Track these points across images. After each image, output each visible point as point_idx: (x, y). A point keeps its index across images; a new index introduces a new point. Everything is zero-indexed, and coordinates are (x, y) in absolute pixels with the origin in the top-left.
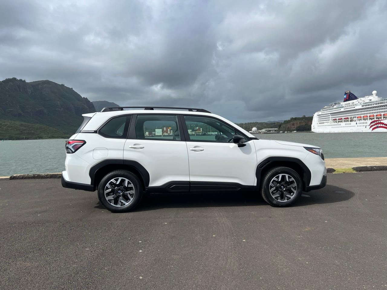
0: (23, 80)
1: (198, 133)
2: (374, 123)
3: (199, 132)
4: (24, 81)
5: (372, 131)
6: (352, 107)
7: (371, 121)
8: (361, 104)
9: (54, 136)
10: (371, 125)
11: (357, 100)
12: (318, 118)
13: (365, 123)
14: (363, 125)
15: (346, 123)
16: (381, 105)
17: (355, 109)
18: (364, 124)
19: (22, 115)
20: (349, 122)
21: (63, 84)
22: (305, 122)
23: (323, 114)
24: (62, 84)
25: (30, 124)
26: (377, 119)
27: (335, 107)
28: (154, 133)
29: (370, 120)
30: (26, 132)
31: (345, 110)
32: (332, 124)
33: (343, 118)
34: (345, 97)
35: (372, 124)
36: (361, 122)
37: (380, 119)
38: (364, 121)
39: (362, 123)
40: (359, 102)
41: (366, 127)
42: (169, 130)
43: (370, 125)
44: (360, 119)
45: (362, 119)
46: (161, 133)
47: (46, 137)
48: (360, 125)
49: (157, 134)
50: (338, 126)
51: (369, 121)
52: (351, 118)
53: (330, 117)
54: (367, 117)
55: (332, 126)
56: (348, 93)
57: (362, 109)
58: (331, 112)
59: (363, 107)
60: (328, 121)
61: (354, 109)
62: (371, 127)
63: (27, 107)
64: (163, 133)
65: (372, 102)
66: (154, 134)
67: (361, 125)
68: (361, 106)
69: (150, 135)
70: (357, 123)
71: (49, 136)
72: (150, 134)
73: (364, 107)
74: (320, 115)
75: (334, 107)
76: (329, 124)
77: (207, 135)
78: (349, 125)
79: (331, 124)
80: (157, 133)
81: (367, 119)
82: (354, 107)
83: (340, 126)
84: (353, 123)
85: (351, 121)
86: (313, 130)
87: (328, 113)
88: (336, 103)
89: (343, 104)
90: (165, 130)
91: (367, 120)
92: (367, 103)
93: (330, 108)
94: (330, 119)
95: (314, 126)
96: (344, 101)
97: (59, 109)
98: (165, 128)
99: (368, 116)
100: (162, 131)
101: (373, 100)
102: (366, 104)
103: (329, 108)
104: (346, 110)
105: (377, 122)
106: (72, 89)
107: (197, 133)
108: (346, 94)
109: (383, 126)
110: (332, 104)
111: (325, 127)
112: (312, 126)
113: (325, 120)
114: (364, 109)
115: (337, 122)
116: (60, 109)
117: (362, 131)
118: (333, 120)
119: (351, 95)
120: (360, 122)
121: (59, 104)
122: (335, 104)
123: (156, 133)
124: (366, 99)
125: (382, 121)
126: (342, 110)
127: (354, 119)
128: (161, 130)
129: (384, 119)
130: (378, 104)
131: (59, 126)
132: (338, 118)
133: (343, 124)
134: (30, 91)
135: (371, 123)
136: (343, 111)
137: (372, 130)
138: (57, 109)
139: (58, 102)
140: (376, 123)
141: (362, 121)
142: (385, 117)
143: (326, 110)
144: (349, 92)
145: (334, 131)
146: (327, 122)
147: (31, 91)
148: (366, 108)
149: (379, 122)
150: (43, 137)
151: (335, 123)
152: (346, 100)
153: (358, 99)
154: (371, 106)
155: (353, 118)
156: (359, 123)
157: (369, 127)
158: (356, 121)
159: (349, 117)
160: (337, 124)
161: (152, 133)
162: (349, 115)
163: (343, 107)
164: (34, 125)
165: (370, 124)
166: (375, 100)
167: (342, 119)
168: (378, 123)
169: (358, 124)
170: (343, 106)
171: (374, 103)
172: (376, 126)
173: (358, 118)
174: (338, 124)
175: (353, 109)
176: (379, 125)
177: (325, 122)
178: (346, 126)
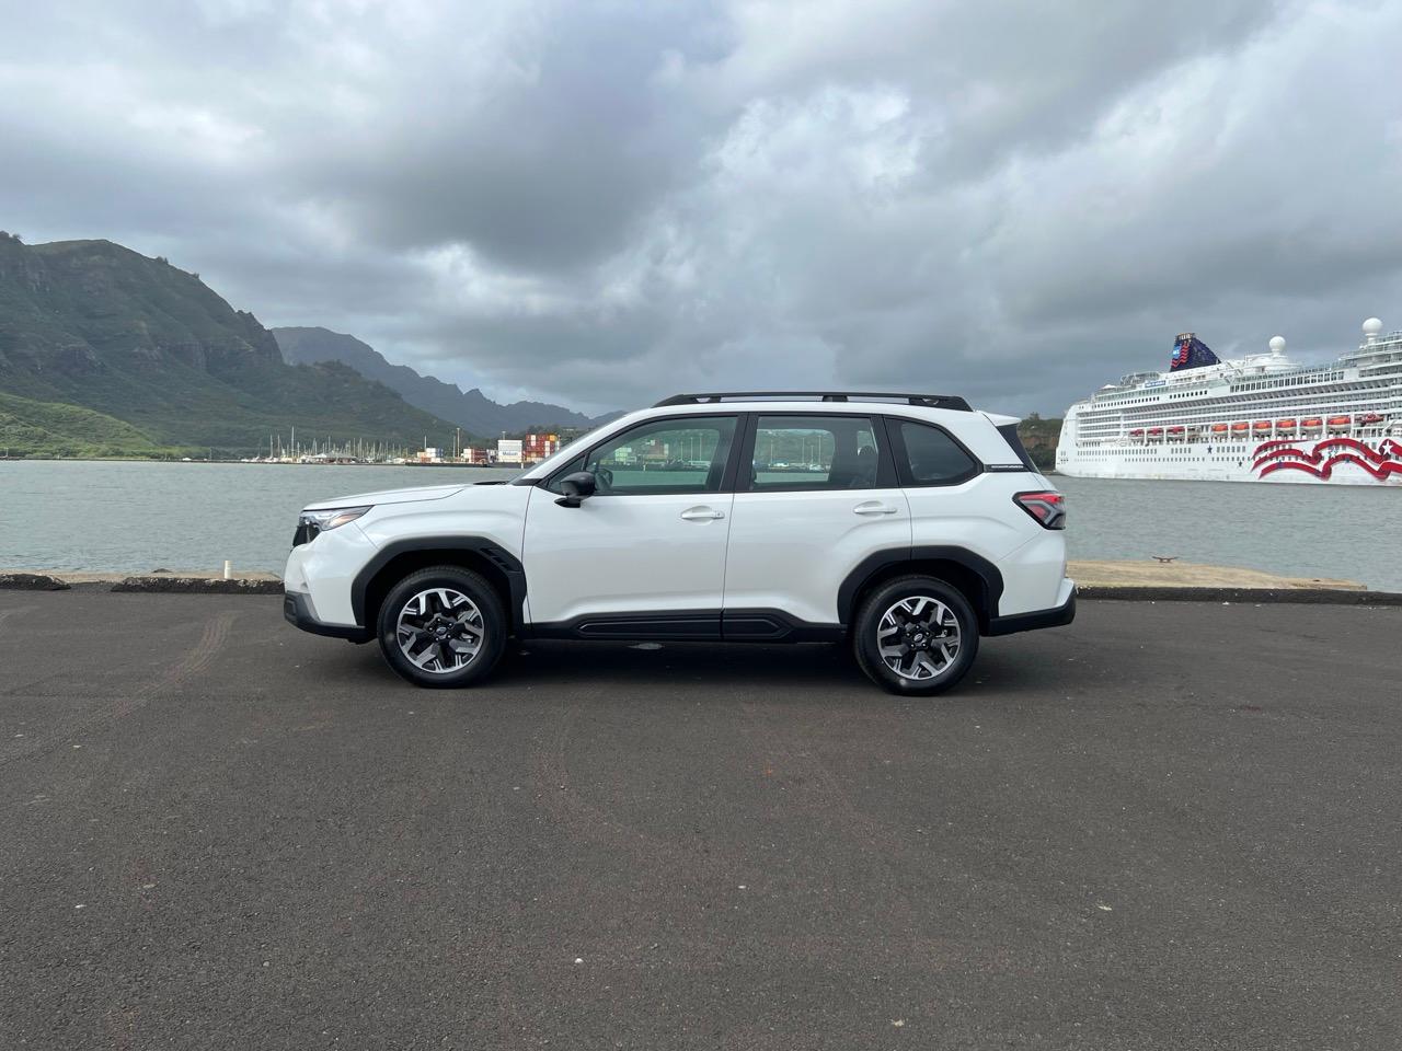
0: (11, 236)
1: (653, 463)
2: (1269, 452)
3: (659, 456)
4: (16, 240)
5: (1262, 480)
6: (1199, 391)
7: (1259, 443)
8: (1228, 381)
9: (121, 449)
10: (1257, 458)
11: (1215, 367)
12: (1080, 425)
13: (1239, 448)
14: (1231, 455)
15: (1175, 447)
16: (1297, 386)
17: (1206, 400)
18: (1236, 455)
19: (4, 365)
20: (1185, 445)
21: (163, 257)
22: (1038, 437)
23: (1097, 409)
24: (159, 259)
25: (31, 402)
26: (1280, 439)
27: (1142, 387)
28: (492, 453)
29: (1256, 439)
30: (14, 431)
31: (1173, 400)
32: (1128, 448)
33: (1165, 428)
34: (1175, 353)
35: (1263, 455)
36: (1224, 444)
37: (1290, 438)
38: (1235, 443)
39: (1228, 448)
40: (1222, 375)
41: (1240, 464)
42: (547, 443)
43: (1254, 458)
44: (1221, 432)
45: (1229, 437)
46: (520, 454)
47: (89, 451)
48: (1221, 455)
49: (502, 458)
50: (1146, 456)
51: (1253, 444)
52: (1193, 429)
53: (1122, 422)
54: (1247, 427)
55: (1128, 456)
56: (1187, 340)
57: (1232, 399)
58: (1128, 406)
59: (1234, 394)
60: (1115, 437)
61: (1203, 397)
62: (1257, 464)
63: (24, 336)
64: (524, 456)
65: (1265, 377)
66: (493, 458)
67: (1226, 455)
68: (1229, 387)
69: (477, 459)
70: (1210, 449)
71: (104, 447)
72: (479, 454)
73: (1239, 393)
74: (1087, 414)
75: (1138, 389)
76: (1116, 447)
77: (685, 470)
78: (1183, 455)
79: (1124, 448)
80: (504, 454)
81: (1246, 435)
82: (1203, 391)
83: (1153, 456)
84: (1198, 449)
85: (1192, 440)
86: (1059, 467)
87: (1114, 407)
88: (1143, 375)
89: (1169, 378)
90: (533, 444)
91: (1244, 439)
92: (1249, 379)
93: (1123, 389)
94: (1122, 430)
95: (1063, 453)
96: (1173, 369)
97: (145, 351)
98: (533, 438)
99: (1251, 427)
100: (524, 448)
101: (1271, 368)
102: (1244, 383)
103: (1118, 390)
104: (1177, 400)
105: (1278, 447)
106: (196, 276)
107: (650, 460)
108: (1179, 342)
109: (1300, 461)
110: (1131, 377)
111: (1101, 457)
112: (1058, 451)
113: (1103, 434)
114: (1238, 398)
115: (1146, 442)
116: (150, 349)
117: (1228, 477)
118: (1132, 433)
119: (1195, 349)
120: (1221, 445)
121: (145, 332)
122: (1142, 377)
123: (500, 453)
124: (1247, 365)
125: (1295, 446)
126: (1164, 399)
127: (1204, 433)
128: (519, 443)
129: (1304, 437)
130: (1287, 383)
131: (144, 412)
132: (1149, 428)
133: (1164, 449)
134: (37, 276)
135: (1260, 449)
136: (1167, 404)
137: (1262, 475)
138: (136, 350)
139: (143, 325)
140: (1275, 450)
141: (1229, 443)
142: (1307, 431)
143: (1109, 398)
144: (1192, 339)
145: (1133, 475)
146: (1110, 441)
147: (41, 277)
148: (1242, 398)
149: (1287, 447)
150: (79, 451)
151: (1139, 447)
152: (1178, 366)
153: (1220, 362)
154: (1261, 391)
155: (1198, 431)
156: (1218, 448)
157: (1253, 462)
158: (1210, 439)
159: (1186, 426)
160: (1143, 447)
161: (486, 454)
162: (1185, 421)
163: (1167, 388)
164: (46, 407)
165: (1256, 453)
166: (1276, 368)
167: (1160, 431)
168: (1284, 450)
169: (1214, 451)
170: (1167, 385)
171: (1273, 380)
172: (1274, 461)
173: (1214, 430)
174: (1146, 448)
175: (1199, 397)
176: (1287, 460)
177: (1103, 439)
178: (1174, 456)
